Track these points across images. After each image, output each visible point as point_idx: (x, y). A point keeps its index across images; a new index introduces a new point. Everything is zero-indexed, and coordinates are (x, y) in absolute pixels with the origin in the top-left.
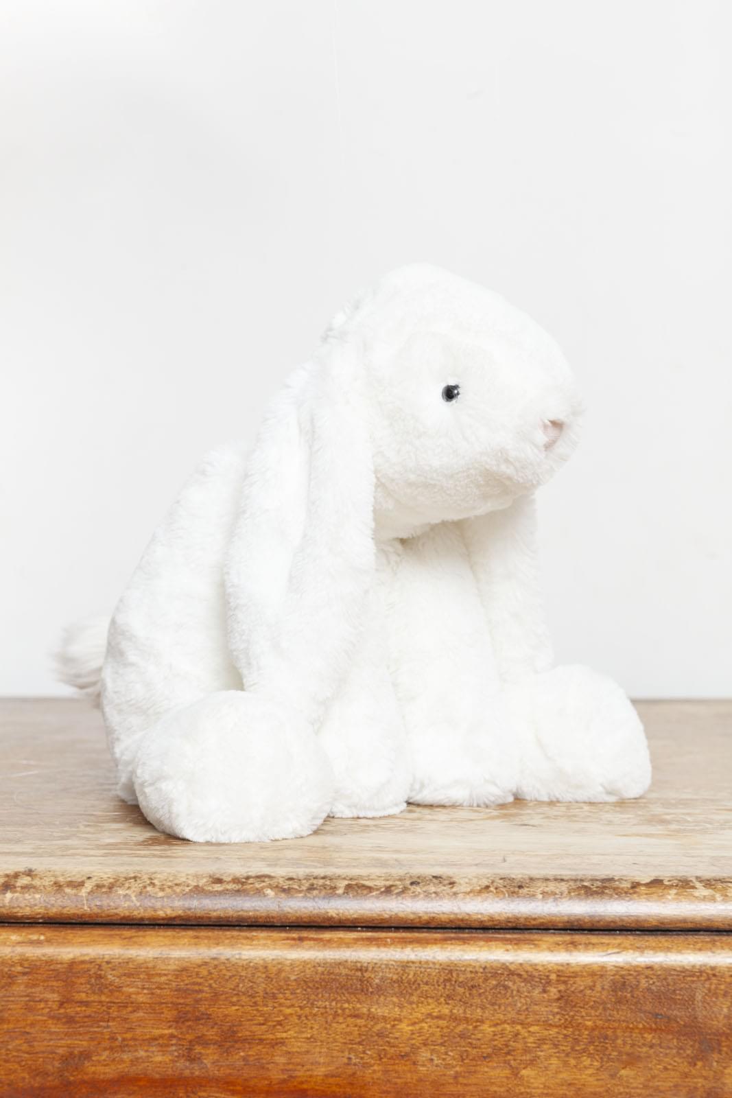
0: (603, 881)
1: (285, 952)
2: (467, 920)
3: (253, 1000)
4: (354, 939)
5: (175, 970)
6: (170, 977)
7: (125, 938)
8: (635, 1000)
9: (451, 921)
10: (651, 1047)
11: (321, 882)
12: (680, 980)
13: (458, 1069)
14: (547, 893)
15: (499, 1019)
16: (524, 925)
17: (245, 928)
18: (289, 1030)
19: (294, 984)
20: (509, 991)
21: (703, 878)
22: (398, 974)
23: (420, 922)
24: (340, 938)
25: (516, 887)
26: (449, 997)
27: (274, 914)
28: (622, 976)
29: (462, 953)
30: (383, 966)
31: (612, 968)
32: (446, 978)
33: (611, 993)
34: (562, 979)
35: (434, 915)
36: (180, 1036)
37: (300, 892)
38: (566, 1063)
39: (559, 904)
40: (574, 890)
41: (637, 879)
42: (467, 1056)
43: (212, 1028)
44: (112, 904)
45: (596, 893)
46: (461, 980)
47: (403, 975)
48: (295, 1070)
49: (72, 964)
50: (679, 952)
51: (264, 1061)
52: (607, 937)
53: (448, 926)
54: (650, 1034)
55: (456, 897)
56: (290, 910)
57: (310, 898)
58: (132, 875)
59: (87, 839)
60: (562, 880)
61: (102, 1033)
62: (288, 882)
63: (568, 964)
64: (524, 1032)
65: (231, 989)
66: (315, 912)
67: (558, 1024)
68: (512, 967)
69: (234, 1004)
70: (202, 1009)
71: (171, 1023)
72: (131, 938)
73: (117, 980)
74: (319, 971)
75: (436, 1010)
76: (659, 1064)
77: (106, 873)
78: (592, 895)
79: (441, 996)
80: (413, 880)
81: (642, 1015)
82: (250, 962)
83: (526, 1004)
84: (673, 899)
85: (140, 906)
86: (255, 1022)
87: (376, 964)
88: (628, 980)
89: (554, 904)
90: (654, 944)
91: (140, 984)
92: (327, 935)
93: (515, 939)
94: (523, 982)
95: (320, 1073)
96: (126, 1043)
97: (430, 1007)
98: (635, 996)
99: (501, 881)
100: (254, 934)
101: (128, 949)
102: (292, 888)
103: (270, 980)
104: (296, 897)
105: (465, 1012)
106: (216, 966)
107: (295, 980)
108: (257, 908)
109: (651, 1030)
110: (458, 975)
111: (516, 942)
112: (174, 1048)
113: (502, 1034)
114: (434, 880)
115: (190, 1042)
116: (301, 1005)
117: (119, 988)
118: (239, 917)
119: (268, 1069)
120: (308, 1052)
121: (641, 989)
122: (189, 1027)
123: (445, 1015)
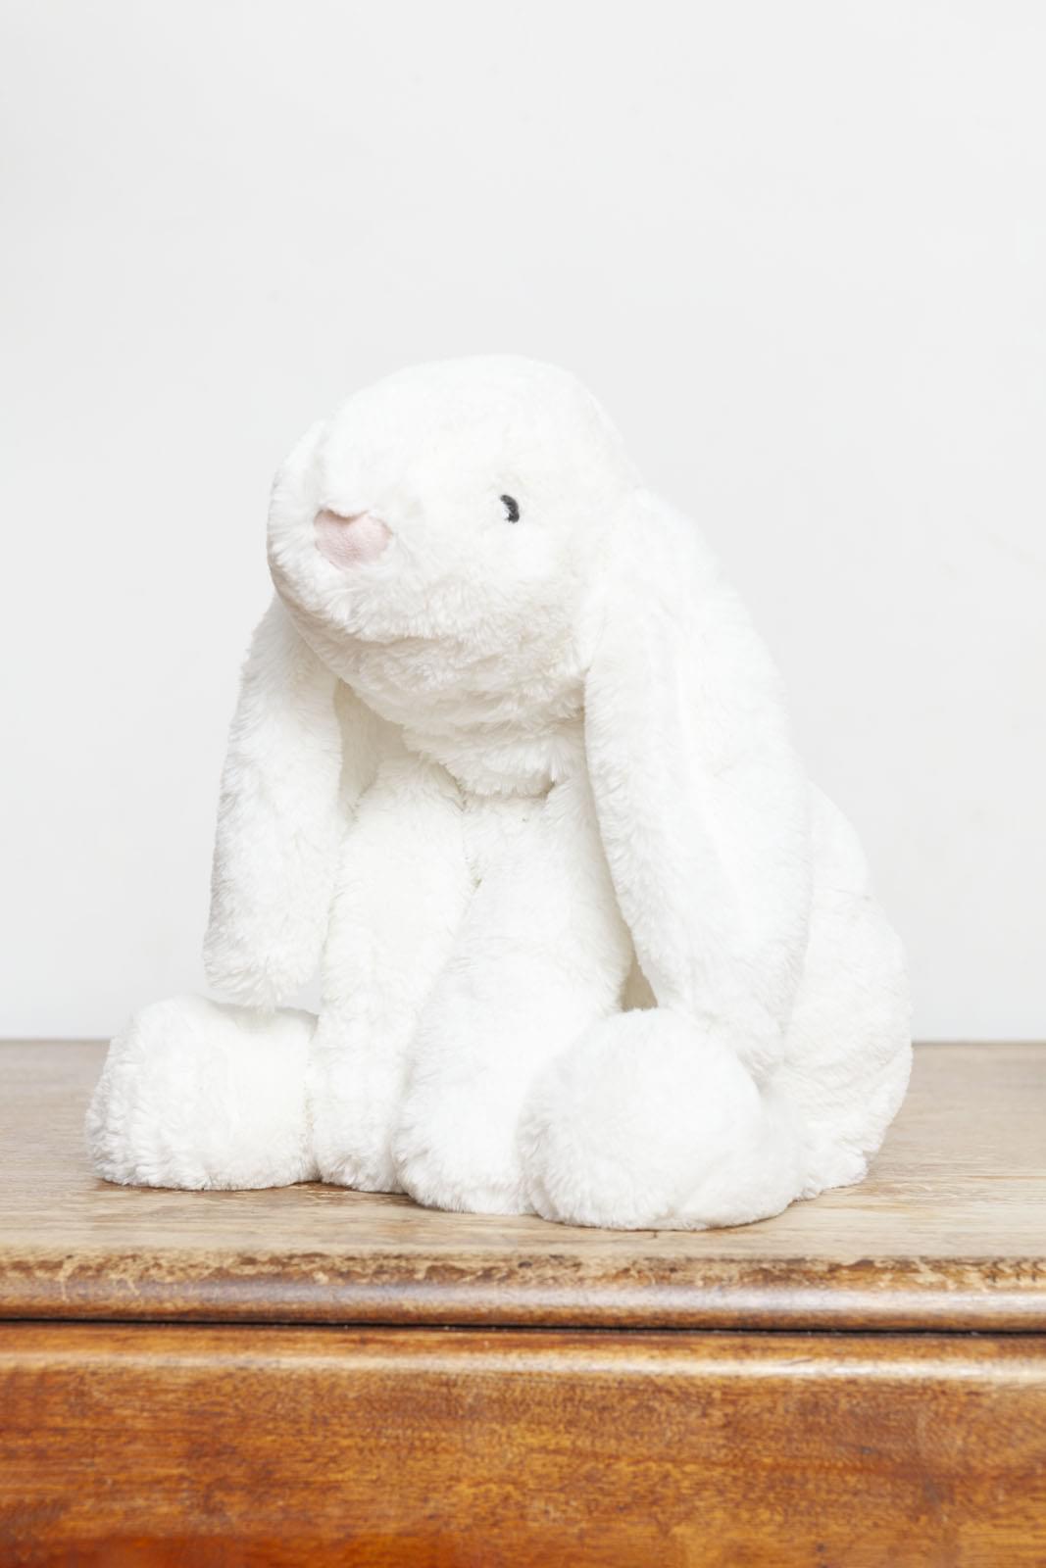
0: (790, 1262)
1: (341, 1359)
2: (597, 1316)
3: (297, 1427)
4: (438, 1342)
5: (187, 1385)
6: (180, 1394)
7: (118, 1340)
8: (832, 1428)
9: (575, 1317)
10: (856, 1493)
11: (393, 1263)
12: (894, 1399)
13: (584, 1525)
14: (710, 1278)
15: (642, 1455)
16: (678, 1323)
17: (286, 1327)
18: (346, 1469)
19: (353, 1403)
20: (655, 1415)
21: (930, 1259)
22: (499, 1390)
23: (531, 1318)
24: (419, 1341)
25: (666, 1273)
26: (571, 1423)
27: (328, 1308)
28: (814, 1394)
29: (588, 1361)
30: (479, 1380)
31: (800, 1382)
32: (567, 1396)
33: (799, 1418)
34: (729, 1397)
35: (550, 1309)
36: (194, 1478)
37: (364, 1276)
38: (735, 1518)
39: (727, 1293)
40: (748, 1274)
41: (838, 1259)
42: (597, 1506)
43: (239, 1466)
44: (101, 1292)
45: (779, 1278)
46: (587, 1398)
47: (506, 1391)
48: (354, 1526)
49: (44, 1375)
50: (894, 1359)
51: (311, 1514)
52: (793, 1340)
53: (571, 1324)
54: (853, 1475)
55: (582, 1284)
56: (349, 1302)
57: (377, 1285)
58: (130, 1253)
59: (73, 1209)
60: (732, 1261)
61: (85, 1474)
62: (347, 1263)
63: (738, 1377)
64: (676, 1473)
65: (265, 1411)
66: (386, 1303)
67: (723, 1461)
68: (660, 1381)
69: (269, 1432)
70: (225, 1439)
71: (181, 1460)
72: (126, 1339)
73: (106, 1398)
74: (389, 1387)
75: (553, 1441)
76: (867, 1519)
77: (93, 1250)
78: (773, 1281)
79: (560, 1421)
80: (523, 1260)
81: (843, 1449)
82: (292, 1373)
83: (679, 1433)
84: (887, 1287)
85: (140, 1295)
86: (299, 1458)
87: (468, 1376)
88: (823, 1399)
89: (720, 1294)
90: (859, 1350)
91: (138, 1404)
92: (400, 1336)
93: (663, 1342)
94: (673, 1401)
95: (389, 1531)
96: (118, 1487)
97: (543, 1437)
98: (832, 1421)
99: (646, 1263)
100: (299, 1334)
101: (121, 1355)
102: (354, 1272)
103: (319, 1399)
104: (358, 1284)
105: (593, 1443)
106: (244, 1379)
107: (356, 1399)
108: (304, 1299)
109: (855, 1470)
110: (583, 1392)
111: (664, 1346)
112: (185, 1495)
113: (646, 1475)
114: (553, 1261)
115: (208, 1486)
116: (364, 1434)
117: (109, 1410)
118: (277, 1310)
119: (317, 1525)
120: (372, 1501)
121: (840, 1413)
122: (207, 1465)
123: (566, 1449)
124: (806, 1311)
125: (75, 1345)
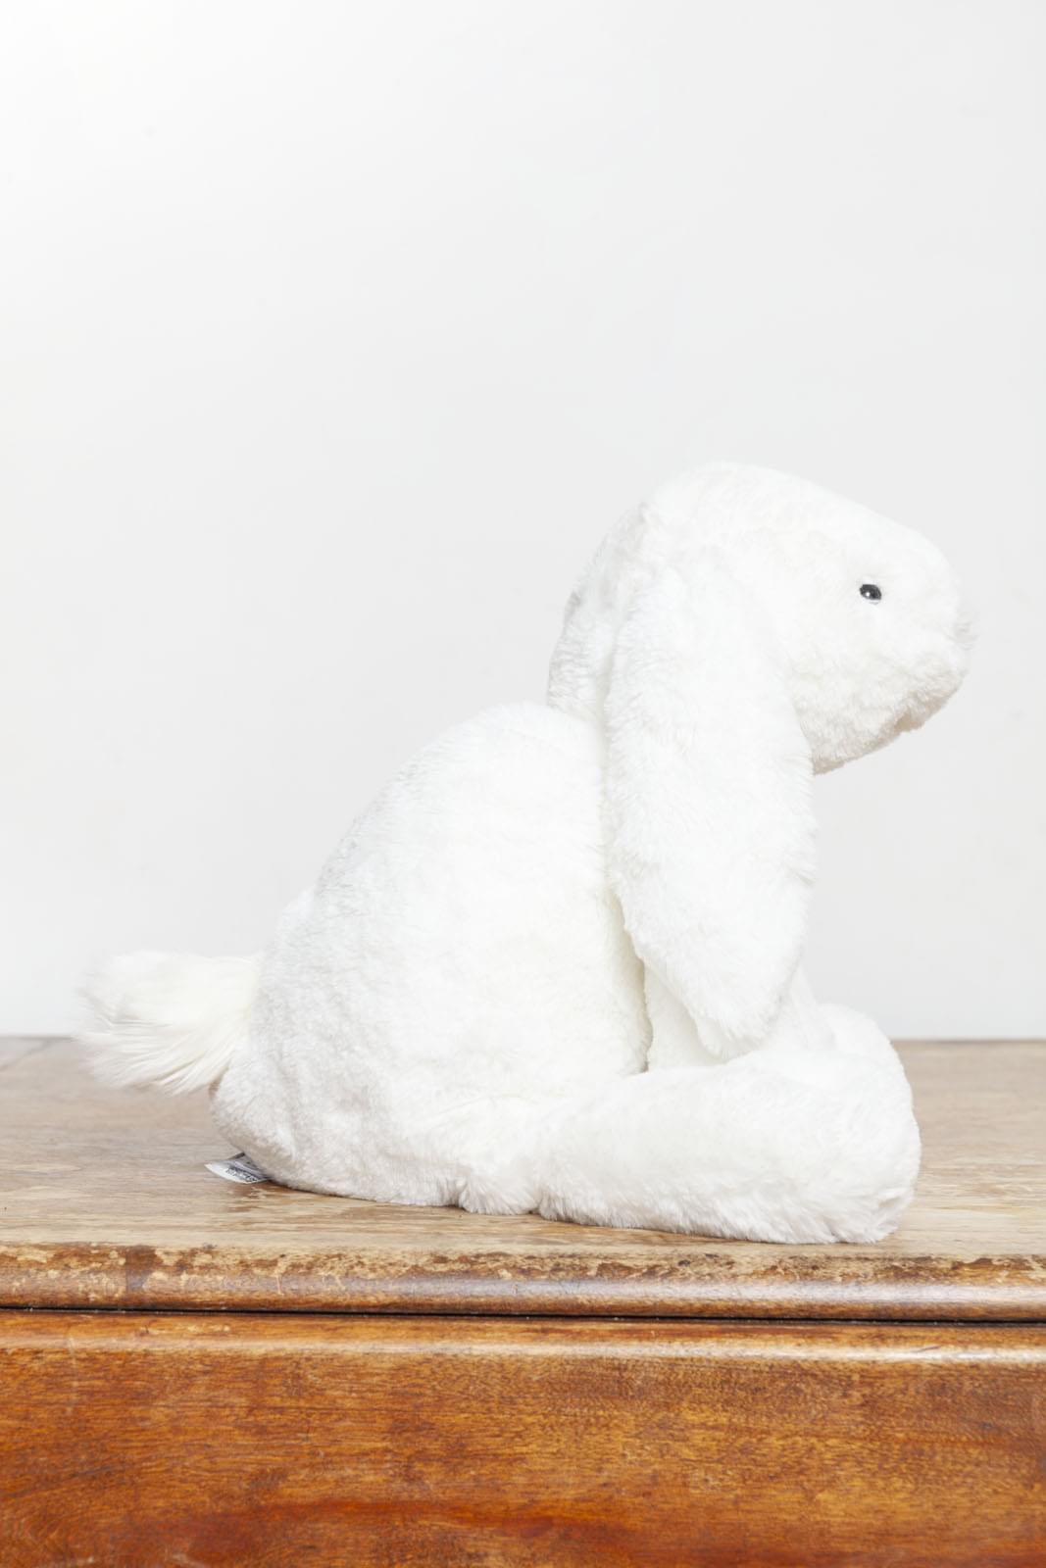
0: (917, 1260)
1: (525, 1347)
2: (749, 1308)
4: (610, 1331)
5: (391, 1369)
6: (384, 1377)
7: (329, 1330)
8: (957, 1407)
9: (729, 1309)
10: (978, 1465)
11: (568, 1261)
12: (1013, 1381)
13: (739, 1492)
14: (848, 1275)
15: (789, 1430)
16: (820, 1315)
17: (475, 1318)
18: (530, 1443)
19: (536, 1385)
20: (802, 1395)
21: (1041, 1258)
22: (664, 1373)
23: (691, 1311)
24: (593, 1330)
25: (808, 1269)
27: (511, 1301)
28: (941, 1377)
29: (743, 1348)
30: (646, 1364)
31: (929, 1366)
32: (724, 1378)
33: (928, 1398)
34: (867, 1380)
35: (708, 1302)
36: (396, 1451)
37: (543, 1273)
38: (872, 1485)
39: (863, 1288)
40: (881, 1272)
41: (959, 1258)
42: (751, 1476)
43: (436, 1440)
44: (312, 1288)
45: (909, 1275)
46: (742, 1381)
47: (671, 1375)
48: (537, 1493)
49: (264, 1361)
50: (1012, 1347)
51: (500, 1482)
52: (923, 1329)
53: (726, 1315)
54: (976, 1448)
55: (736, 1280)
56: (531, 1296)
57: (554, 1280)
58: (336, 1253)
60: (867, 1259)
61: (301, 1447)
62: (528, 1262)
63: (874, 1362)
64: (820, 1446)
65: (459, 1392)
66: (563, 1297)
67: (862, 1436)
68: (805, 1366)
69: (462, 1411)
70: (424, 1417)
71: (382, 1436)
72: (336, 1329)
73: (319, 1381)
74: (568, 1370)
75: (712, 1419)
76: (987, 1487)
77: (303, 1250)
78: (903, 1277)
79: (718, 1401)
80: (682, 1259)
81: (966, 1425)
82: (483, 1359)
83: (823, 1411)
84: (1004, 1283)
85: (346, 1290)
86: (488, 1433)
87: (637, 1361)
88: (948, 1381)
89: (857, 1289)
90: (980, 1338)
91: (347, 1386)
92: (577, 1326)
93: (808, 1331)
94: (818, 1384)
95: (568, 1497)
96: (329, 1459)
97: (704, 1415)
98: (957, 1401)
99: (791, 1261)
100: (487, 1324)
101: (332, 1343)
102: (534, 1269)
103: (506, 1381)
104: (538, 1280)
105: (747, 1421)
106: (440, 1364)
107: (538, 1381)
108: (491, 1294)
109: (977, 1444)
110: (738, 1375)
111: (809, 1335)
112: (388, 1465)
113: (793, 1448)
114: (708, 1260)
115: (409, 1457)
116: (546, 1412)
117: (321, 1391)
118: (468, 1303)
119: (504, 1491)
120: (553, 1471)
121: (964, 1393)
122: (408, 1439)
123: (723, 1425)
124: (933, 1303)
125: (291, 1334)
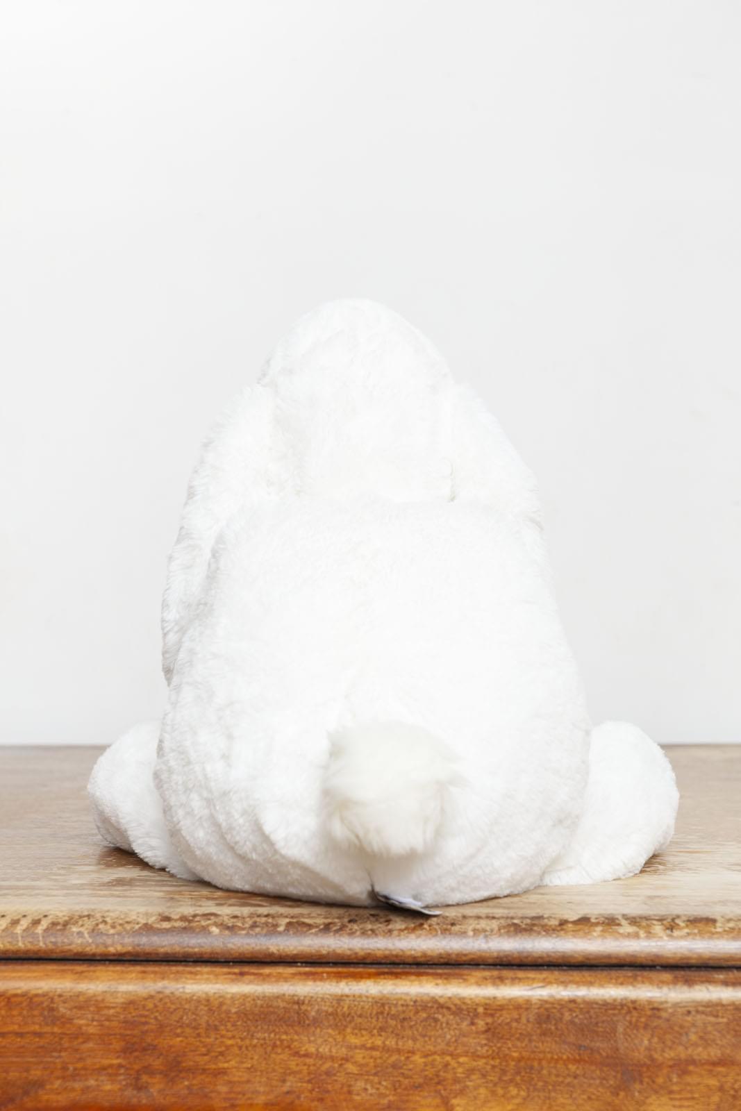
0: (533, 918)
1: (226, 986)
2: (401, 956)
3: (197, 1032)
4: (292, 974)
5: (123, 1003)
6: (118, 1010)
7: (77, 973)
8: (559, 1033)
9: (386, 957)
10: (575, 1077)
11: (263, 920)
12: (601, 1013)
13: (391, 1098)
14: (478, 930)
15: (430, 1050)
16: (456, 961)
17: (191, 964)
18: (230, 1060)
19: (235, 1016)
20: (439, 1023)
21: (629, 916)
22: (333, 1007)
23: (356, 958)
24: (279, 973)
25: (448, 925)
26: (382, 1029)
27: (218, 950)
28: (547, 1009)
29: (394, 987)
30: (319, 1000)
31: (538, 1001)
32: (379, 1011)
33: (537, 1026)
34: (489, 1012)
35: (369, 951)
36: (128, 1066)
37: (243, 929)
38: (493, 1093)
39: (490, 940)
40: (504, 927)
41: (566, 917)
42: (400, 1086)
43: (158, 1058)
44: (66, 940)
45: (525, 930)
46: (393, 1013)
47: (337, 1008)
48: (236, 1099)
49: (26, 996)
50: (602, 986)
51: (207, 1090)
52: (534, 972)
53: (383, 961)
54: (574, 1064)
55: (391, 934)
56: (233, 947)
57: (252, 935)
58: (86, 913)
59: (56, 880)
60: (494, 918)
61: (55, 1063)
62: (232, 920)
63: (495, 998)
65: (175, 1021)
66: (258, 948)
67: (485, 1055)
68: (442, 1001)
69: (178, 1036)
70: (149, 1040)
71: (117, 1054)
72: (82, 972)
73: (69, 1012)
74: (259, 1005)
75: (370, 1041)
76: (583, 1094)
77: (62, 911)
78: (520, 932)
79: (374, 1028)
80: (351, 918)
81: (566, 1047)
82: (193, 996)
83: (455, 1036)
84: (599, 936)
85: (93, 942)
86: (198, 1053)
87: (312, 997)
88: (553, 1013)
89: (485, 940)
90: (577, 979)
91: (90, 1016)
92: (267, 970)
93: (445, 974)
94: (450, 1015)
95: (260, 1102)
96: (77, 1072)
97: (363, 1039)
98: (559, 1027)
100: (199, 969)
101: (79, 983)
102: (236, 926)
103: (212, 1012)
104: (240, 935)
105: (397, 1044)
106: (161, 1000)
107: (236, 1013)
108: (203, 945)
109: (575, 1061)
110: (390, 1008)
111: (445, 976)
112: (122, 1077)
113: (433, 1064)
114: (372, 918)
115: (138, 1071)
116: (242, 1036)
117: (70, 1020)
118: (184, 953)
119: (211, 1098)
120: (248, 1081)
121: (565, 1022)
122: (137, 1057)
123: (379, 1046)
124: (543, 952)
125: (48, 976)
